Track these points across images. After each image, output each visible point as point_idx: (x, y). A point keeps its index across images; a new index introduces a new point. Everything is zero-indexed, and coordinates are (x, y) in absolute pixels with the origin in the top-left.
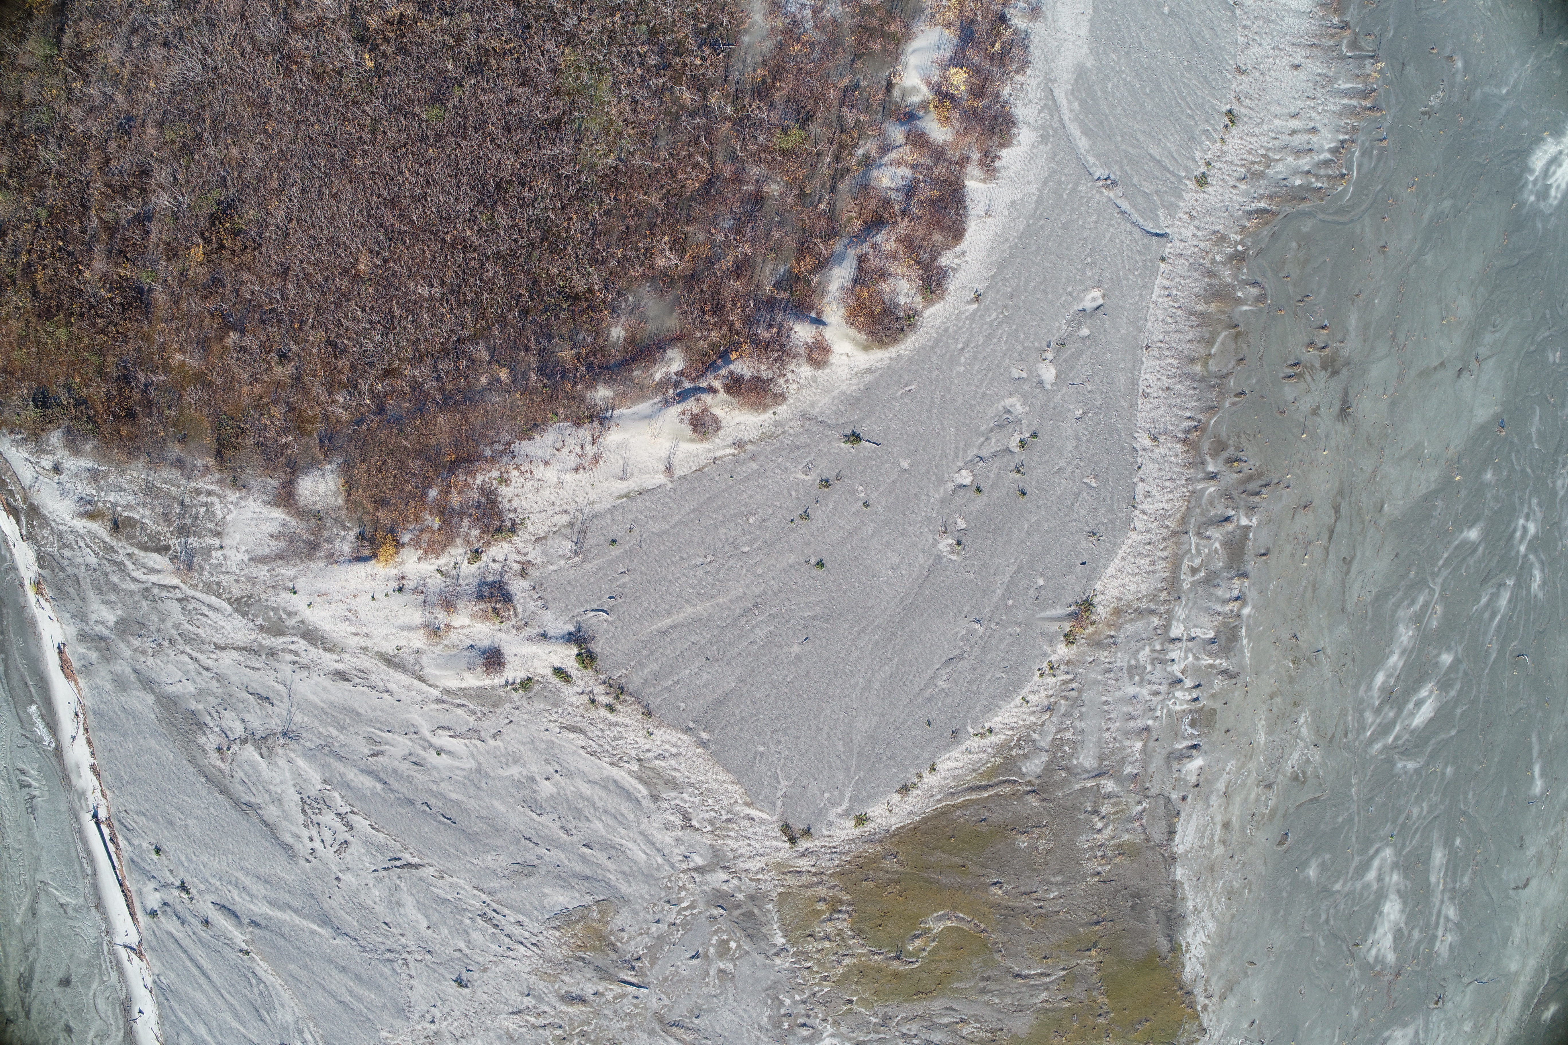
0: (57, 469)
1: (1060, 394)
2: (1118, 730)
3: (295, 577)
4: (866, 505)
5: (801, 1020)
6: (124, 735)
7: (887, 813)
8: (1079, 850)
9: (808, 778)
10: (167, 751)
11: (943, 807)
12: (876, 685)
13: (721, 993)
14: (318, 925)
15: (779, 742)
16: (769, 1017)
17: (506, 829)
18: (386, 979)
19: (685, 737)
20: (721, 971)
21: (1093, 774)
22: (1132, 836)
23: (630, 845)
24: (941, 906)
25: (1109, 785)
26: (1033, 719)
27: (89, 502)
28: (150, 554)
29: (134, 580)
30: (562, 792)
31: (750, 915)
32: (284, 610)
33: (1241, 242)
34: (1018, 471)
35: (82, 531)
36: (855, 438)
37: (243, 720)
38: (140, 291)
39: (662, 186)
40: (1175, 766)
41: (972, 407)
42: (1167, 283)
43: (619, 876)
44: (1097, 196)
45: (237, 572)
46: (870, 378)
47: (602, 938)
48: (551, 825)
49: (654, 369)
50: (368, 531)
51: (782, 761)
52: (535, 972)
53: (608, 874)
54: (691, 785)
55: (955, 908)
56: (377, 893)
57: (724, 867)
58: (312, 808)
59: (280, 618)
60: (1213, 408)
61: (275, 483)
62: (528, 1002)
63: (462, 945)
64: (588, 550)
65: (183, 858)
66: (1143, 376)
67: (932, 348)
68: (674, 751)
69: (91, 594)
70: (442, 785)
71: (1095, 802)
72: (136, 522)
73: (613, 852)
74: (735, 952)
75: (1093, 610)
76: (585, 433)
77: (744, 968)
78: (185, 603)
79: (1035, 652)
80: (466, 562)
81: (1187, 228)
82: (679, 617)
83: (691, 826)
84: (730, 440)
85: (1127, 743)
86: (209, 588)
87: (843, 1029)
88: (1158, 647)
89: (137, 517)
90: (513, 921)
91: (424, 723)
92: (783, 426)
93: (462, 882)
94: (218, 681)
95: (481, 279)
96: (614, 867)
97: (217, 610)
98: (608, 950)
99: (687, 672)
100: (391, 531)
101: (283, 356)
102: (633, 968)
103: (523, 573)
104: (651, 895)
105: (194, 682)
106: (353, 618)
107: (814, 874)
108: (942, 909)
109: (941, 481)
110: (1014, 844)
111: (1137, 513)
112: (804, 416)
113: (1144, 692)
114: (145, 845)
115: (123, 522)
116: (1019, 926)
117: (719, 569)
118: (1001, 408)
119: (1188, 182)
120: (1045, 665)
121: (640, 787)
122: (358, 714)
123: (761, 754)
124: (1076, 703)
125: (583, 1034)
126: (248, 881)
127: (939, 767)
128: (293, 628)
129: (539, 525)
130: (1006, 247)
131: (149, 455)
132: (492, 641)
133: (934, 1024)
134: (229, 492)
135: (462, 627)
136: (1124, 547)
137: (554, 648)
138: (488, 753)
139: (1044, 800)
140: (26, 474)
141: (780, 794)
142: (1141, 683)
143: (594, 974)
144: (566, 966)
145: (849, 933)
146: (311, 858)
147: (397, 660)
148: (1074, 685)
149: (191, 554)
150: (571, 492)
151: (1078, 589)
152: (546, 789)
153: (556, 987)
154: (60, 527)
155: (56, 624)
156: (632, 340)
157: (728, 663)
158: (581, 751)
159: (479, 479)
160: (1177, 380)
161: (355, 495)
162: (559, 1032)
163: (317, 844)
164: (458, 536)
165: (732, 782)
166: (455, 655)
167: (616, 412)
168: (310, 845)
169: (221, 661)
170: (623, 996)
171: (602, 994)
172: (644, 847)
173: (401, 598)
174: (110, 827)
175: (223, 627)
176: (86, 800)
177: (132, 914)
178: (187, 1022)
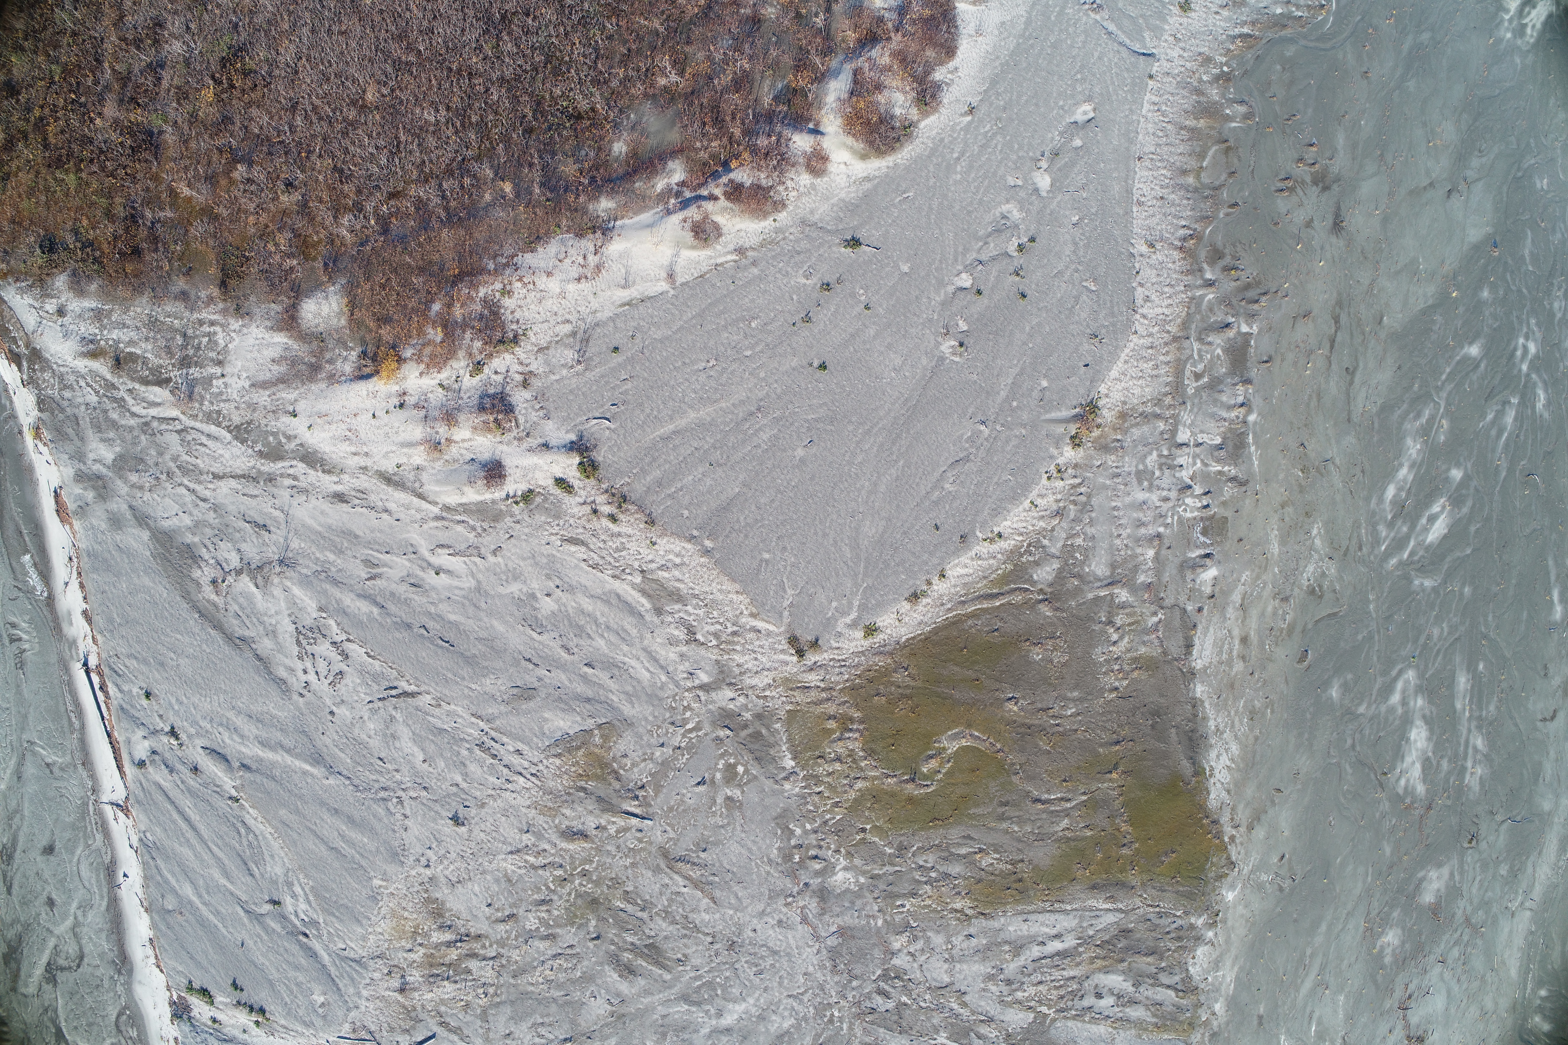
0: (61, 312)
1: (1056, 201)
2: (1129, 536)
3: (296, 400)
4: (867, 307)
5: (812, 852)
6: (118, 575)
7: (897, 623)
8: (1095, 664)
9: (815, 586)
10: (161, 588)
11: (954, 617)
12: (882, 488)
13: (729, 824)
14: (311, 764)
15: (784, 549)
16: (779, 849)
17: (505, 650)
18: (380, 820)
19: (689, 546)
20: (728, 798)
21: (1105, 582)
22: (1148, 649)
23: (633, 663)
24: (955, 723)
25: (1123, 595)
26: (1042, 524)
27: (91, 342)
28: (150, 388)
29: (134, 415)
30: (563, 609)
31: (757, 737)
32: (284, 434)
33: (1226, 64)
34: (1018, 275)
35: (83, 371)
36: (854, 242)
37: (239, 550)
38: (150, 134)
39: (663, 12)
40: (1189, 576)
41: (969, 213)
42: (1156, 99)
43: (622, 696)
44: (1084, 19)
45: (238, 399)
46: (868, 186)
47: (603, 765)
48: (551, 644)
49: (655, 181)
50: (371, 349)
51: (789, 568)
52: (535, 805)
53: (610, 695)
54: (696, 596)
55: (969, 726)
56: (372, 726)
57: (731, 684)
58: (306, 637)
59: (280, 443)
60: (1207, 217)
61: (279, 308)
62: (528, 839)
63: (459, 779)
64: (591, 359)
65: (173, 701)
66: (1137, 185)
67: (929, 157)
68: (678, 561)
69: (90, 433)
70: (440, 606)
71: (1109, 613)
72: (138, 356)
73: (616, 671)
74: (742, 777)
75: (1099, 412)
76: (587, 244)
77: (752, 795)
78: (184, 434)
79: (1042, 454)
80: (468, 374)
81: (1173, 49)
82: (681, 423)
83: (695, 640)
84: (731, 247)
85: (1139, 550)
86: (209, 418)
87: (857, 862)
88: (1165, 453)
89: (139, 352)
90: (512, 749)
91: (423, 542)
92: (784, 233)
93: (459, 709)
94: (215, 511)
95: (486, 103)
96: (617, 687)
97: (216, 439)
98: (611, 778)
99: (690, 478)
100: (394, 347)
101: (289, 185)
103: (525, 384)
104: (655, 717)
105: (191, 514)
106: (353, 437)
107: (823, 690)
108: (957, 727)
109: (941, 284)
110: (1028, 656)
111: (1138, 316)
112: (804, 222)
113: (1154, 498)
114: (135, 690)
115: (125, 358)
116: (1037, 746)
117: (721, 373)
118: (998, 214)
119: (1172, 7)
120: (1052, 468)
121: (644, 601)
122: (356, 537)
123: (767, 561)
124: (1085, 507)
125: (584, 874)
126: (239, 721)
127: (949, 573)
128: (293, 451)
129: (542, 335)
130: (997, 64)
131: (153, 290)
132: (493, 454)
133: (952, 854)
134: (232, 321)
135: (463, 441)
136: (1127, 351)
137: (556, 457)
138: (488, 570)
139: (1057, 609)
140: (29, 319)
141: (786, 603)
142: (1150, 489)
143: (596, 806)
144: (567, 798)
145: (861, 754)
146: (305, 692)
147: (396, 478)
148: (1082, 490)
149: (192, 384)
150: (573, 302)
151: (1082, 391)
152: (547, 605)
153: (557, 821)
154: (62, 369)
155: (54, 467)
156: (634, 154)
157: (732, 468)
158: (583, 565)
159: (482, 292)
160: (1170, 190)
161: (357, 314)
162: (559, 872)
163: (312, 677)
164: (460, 348)
165: (737, 592)
166: (455, 470)
168: (304, 678)
169: (218, 491)
170: (626, 829)
171: (605, 828)
172: (647, 665)
173: (402, 414)
174: (100, 674)
175: (221, 456)
176: (77, 648)
177: (120, 767)
178: (173, 881)
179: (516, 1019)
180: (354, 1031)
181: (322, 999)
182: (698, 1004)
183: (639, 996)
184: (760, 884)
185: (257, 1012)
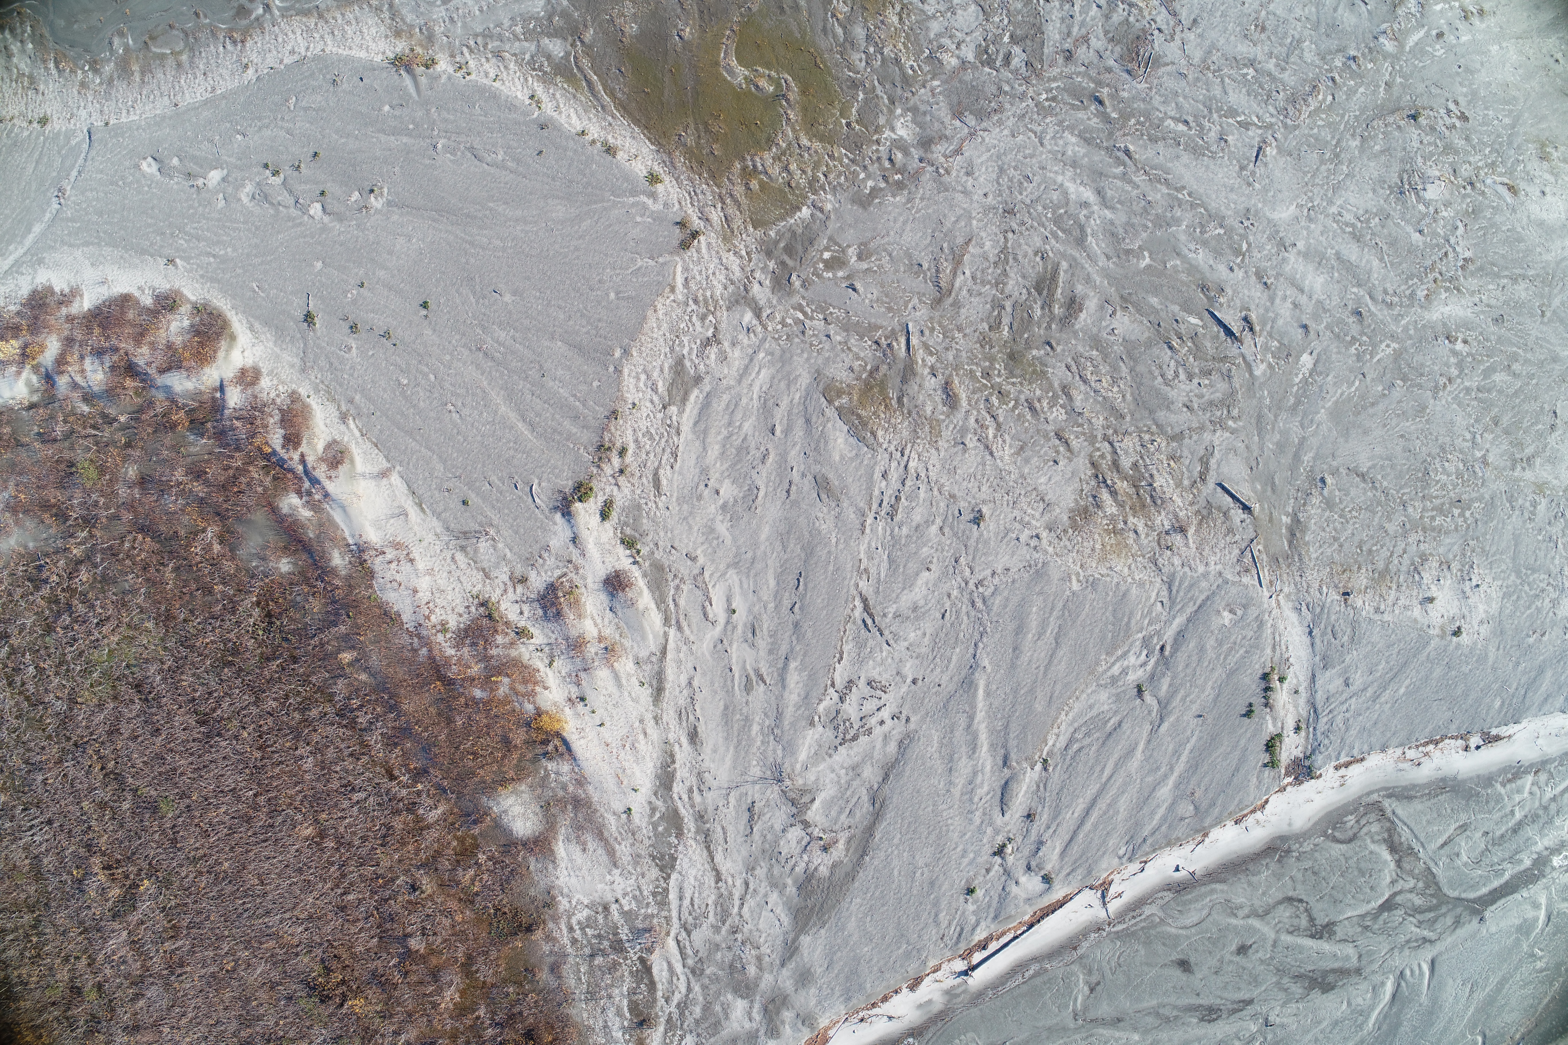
1: (228, 160)
3: (614, 814)
4: (362, 285)
5: (887, 164)
6: (857, 960)
7: (639, 158)
9: (627, 242)
10: (853, 907)
11: (618, 111)
12: (519, 213)
13: (885, 250)
14: (976, 690)
15: (600, 282)
16: (894, 196)
17: (786, 519)
18: (1007, 599)
19: (626, 371)
20: (860, 258)
23: (756, 389)
24: (719, 77)
26: (512, 66)
28: (656, 978)
29: (689, 989)
30: (726, 474)
31: (789, 250)
32: (652, 815)
33: (82, 69)
34: (299, 167)
36: (309, 318)
37: (784, 831)
41: (257, 228)
42: (124, 113)
43: (793, 389)
44: (72, 199)
45: (634, 878)
46: (257, 325)
47: (867, 387)
48: (764, 475)
49: (303, 520)
50: (539, 750)
51: (617, 271)
52: (934, 443)
53: (796, 400)
54: (672, 350)
55: (717, 63)
56: (913, 635)
57: (746, 290)
58: (846, 732)
59: (661, 818)
61: (532, 861)
62: (971, 441)
63: (934, 529)
64: (480, 525)
65: (966, 861)
66: (199, 98)
67: (219, 282)
68: (643, 377)
69: (725, 1035)
70: (765, 598)
72: (631, 1002)
73: (770, 403)
74: (833, 251)
75: (400, 54)
76: (377, 565)
77: (849, 237)
78: (689, 927)
79: (449, 88)
80: (532, 641)
81: (80, 116)
82: (513, 416)
83: (714, 336)
84: (343, 427)
86: (663, 903)
87: (882, 121)
89: (625, 1002)
90: (884, 483)
91: (708, 636)
92: (317, 385)
93: (862, 549)
94: (753, 869)
95: (281, 711)
96: (785, 397)
97: (681, 890)
98: (879, 376)
99: (561, 391)
100: (528, 725)
101: (414, 888)
102: (889, 345)
103: (523, 580)
104: (802, 352)
105: (766, 895)
106: (629, 740)
107: (723, 203)
108: (721, 75)
109: (324, 229)
110: (636, 36)
111: (309, 54)
112: (303, 370)
114: (971, 907)
115: (637, 1016)
117: (458, 395)
118: (252, 204)
119: (47, 132)
120: (459, 74)
121: (692, 398)
122: (726, 708)
123: (617, 293)
124: (487, 35)
126: (960, 781)
127: (579, 128)
128: (665, 801)
129: (473, 579)
130: (127, 256)
131: (560, 1005)
132: (599, 590)
133: (846, 40)
134: (561, 908)
135: (596, 625)
136: (340, 52)
137: (582, 527)
138: (713, 561)
139: (586, 26)
141: (651, 263)
143: (912, 382)
144: (914, 414)
145: (774, 150)
146: (903, 717)
147: (654, 683)
148: (472, 43)
149: (638, 933)
150: (434, 559)
151: (385, 75)
152: (728, 491)
153: (942, 417)
156: (286, 550)
157: (540, 354)
158: (677, 467)
159: (451, 652)
160: (196, 70)
161: (512, 774)
162: (994, 400)
163: (885, 714)
164: (508, 656)
165: (655, 311)
166: (626, 624)
167: (351, 541)
168: (889, 723)
169: (732, 872)
170: (926, 346)
171: (932, 368)
172: (753, 375)
173: (590, 696)
174: (970, 952)
175: (696, 878)
176: (953, 987)
177: (1061, 904)
178: (1161, 811)
179: (1168, 405)
180: (1247, 571)
181: (1226, 614)
182: (1082, 228)
183: (1095, 287)
184: (936, 203)
185: (1268, 681)
